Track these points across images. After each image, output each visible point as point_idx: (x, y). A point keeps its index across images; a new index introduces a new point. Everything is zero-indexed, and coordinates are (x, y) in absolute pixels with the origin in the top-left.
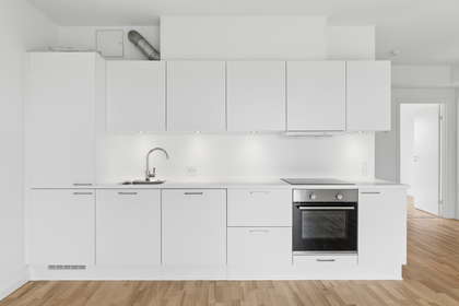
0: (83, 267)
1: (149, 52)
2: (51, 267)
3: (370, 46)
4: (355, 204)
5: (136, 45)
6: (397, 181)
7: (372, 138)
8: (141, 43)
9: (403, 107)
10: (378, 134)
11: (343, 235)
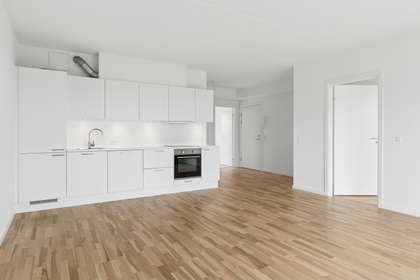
0: (56, 200)
1: (90, 71)
2: (32, 203)
3: (203, 81)
4: (200, 155)
5: (81, 66)
6: (214, 144)
7: (205, 125)
8: (84, 65)
9: (217, 108)
10: (208, 123)
11: (195, 169)
